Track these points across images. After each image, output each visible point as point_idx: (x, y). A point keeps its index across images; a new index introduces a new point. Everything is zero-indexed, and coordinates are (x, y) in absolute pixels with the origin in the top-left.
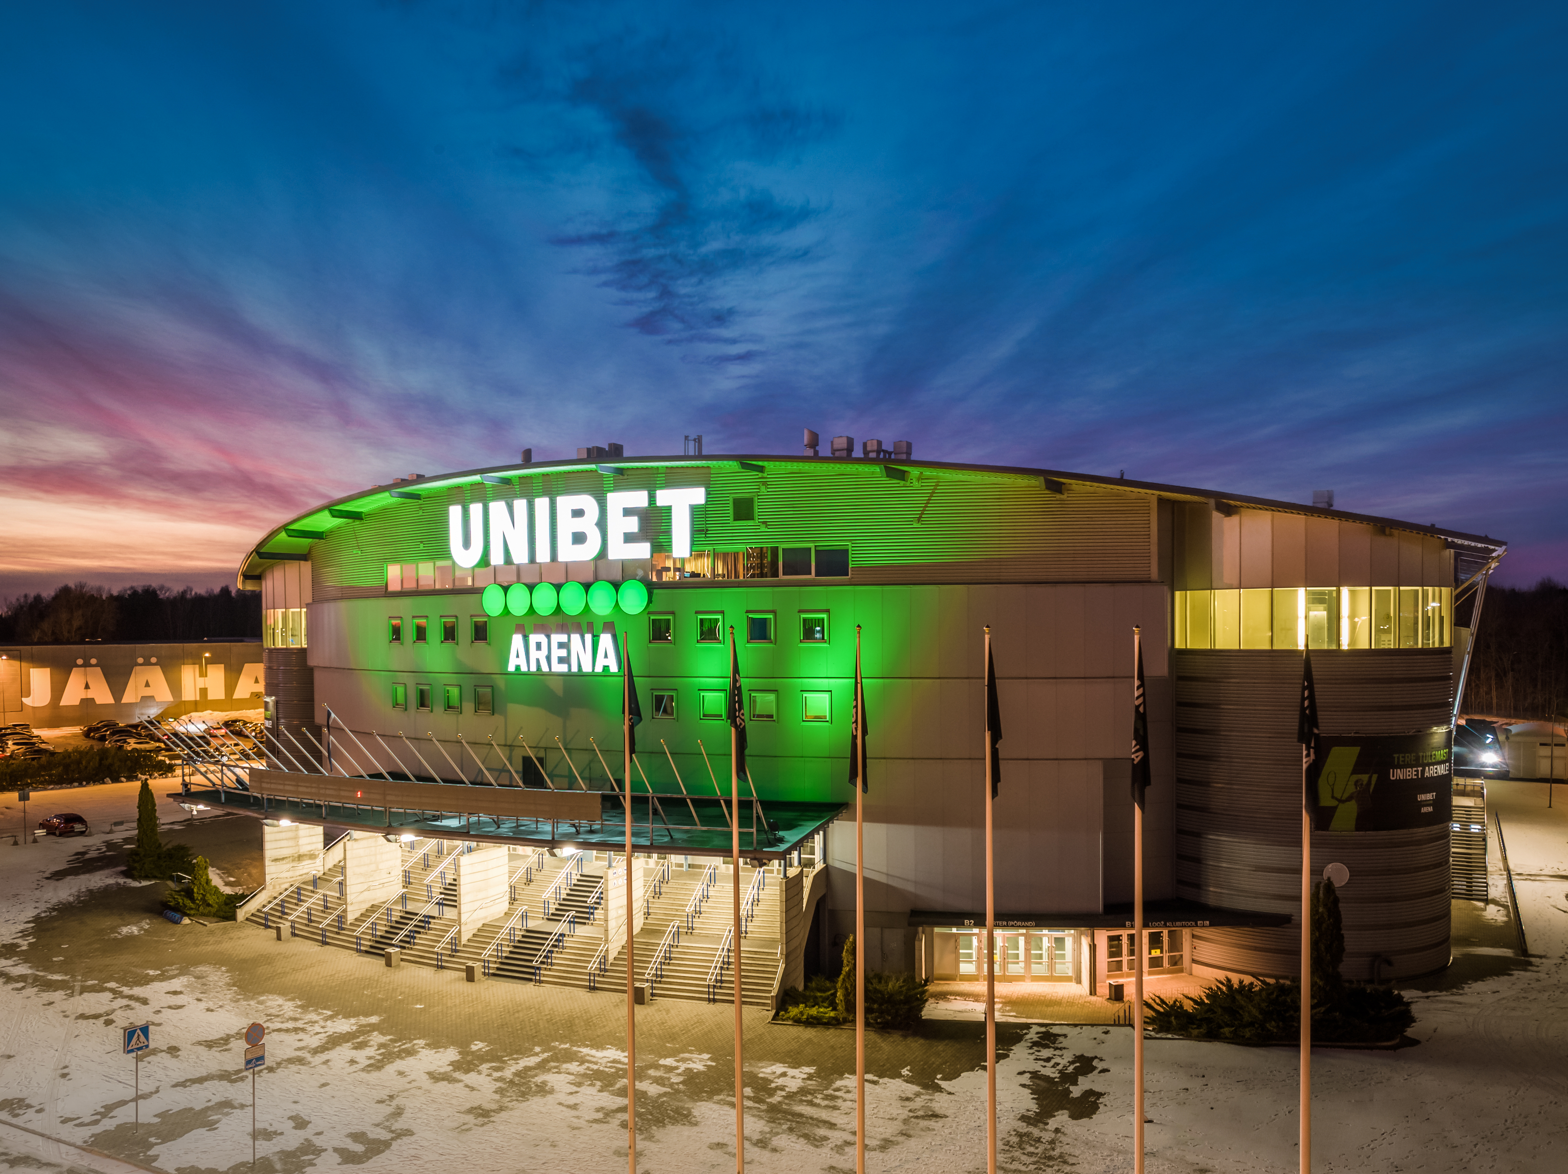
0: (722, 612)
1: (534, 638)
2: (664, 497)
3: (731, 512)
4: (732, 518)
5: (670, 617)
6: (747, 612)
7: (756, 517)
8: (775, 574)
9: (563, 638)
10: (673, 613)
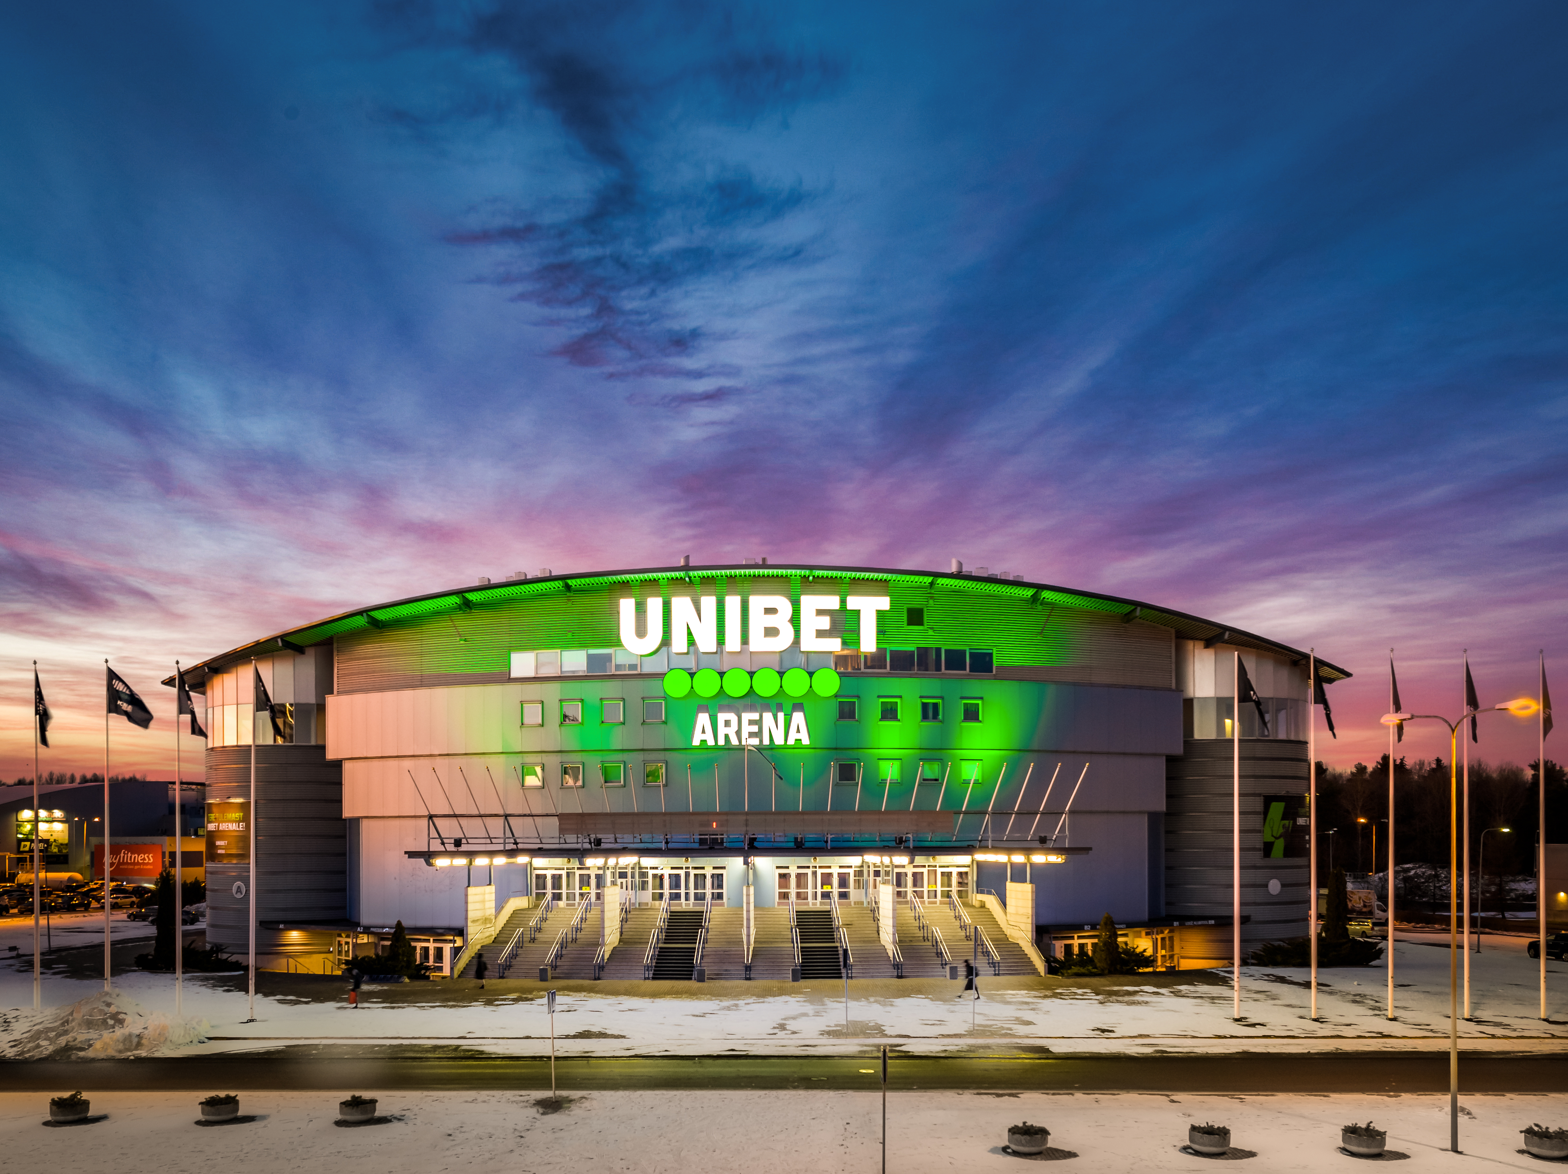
0: (900, 697)
1: (722, 717)
2: (854, 602)
3: (905, 618)
4: (906, 623)
5: (855, 700)
6: (921, 697)
7: (925, 624)
8: (938, 668)
9: (755, 716)
10: (858, 697)
